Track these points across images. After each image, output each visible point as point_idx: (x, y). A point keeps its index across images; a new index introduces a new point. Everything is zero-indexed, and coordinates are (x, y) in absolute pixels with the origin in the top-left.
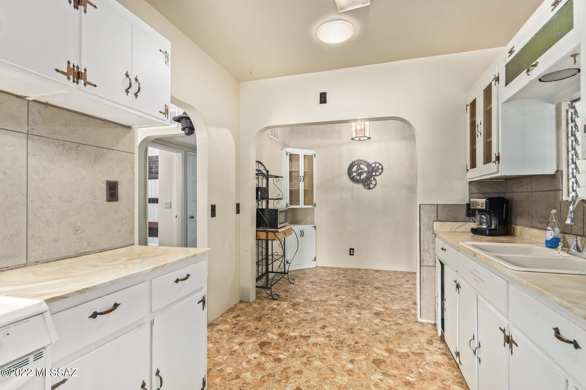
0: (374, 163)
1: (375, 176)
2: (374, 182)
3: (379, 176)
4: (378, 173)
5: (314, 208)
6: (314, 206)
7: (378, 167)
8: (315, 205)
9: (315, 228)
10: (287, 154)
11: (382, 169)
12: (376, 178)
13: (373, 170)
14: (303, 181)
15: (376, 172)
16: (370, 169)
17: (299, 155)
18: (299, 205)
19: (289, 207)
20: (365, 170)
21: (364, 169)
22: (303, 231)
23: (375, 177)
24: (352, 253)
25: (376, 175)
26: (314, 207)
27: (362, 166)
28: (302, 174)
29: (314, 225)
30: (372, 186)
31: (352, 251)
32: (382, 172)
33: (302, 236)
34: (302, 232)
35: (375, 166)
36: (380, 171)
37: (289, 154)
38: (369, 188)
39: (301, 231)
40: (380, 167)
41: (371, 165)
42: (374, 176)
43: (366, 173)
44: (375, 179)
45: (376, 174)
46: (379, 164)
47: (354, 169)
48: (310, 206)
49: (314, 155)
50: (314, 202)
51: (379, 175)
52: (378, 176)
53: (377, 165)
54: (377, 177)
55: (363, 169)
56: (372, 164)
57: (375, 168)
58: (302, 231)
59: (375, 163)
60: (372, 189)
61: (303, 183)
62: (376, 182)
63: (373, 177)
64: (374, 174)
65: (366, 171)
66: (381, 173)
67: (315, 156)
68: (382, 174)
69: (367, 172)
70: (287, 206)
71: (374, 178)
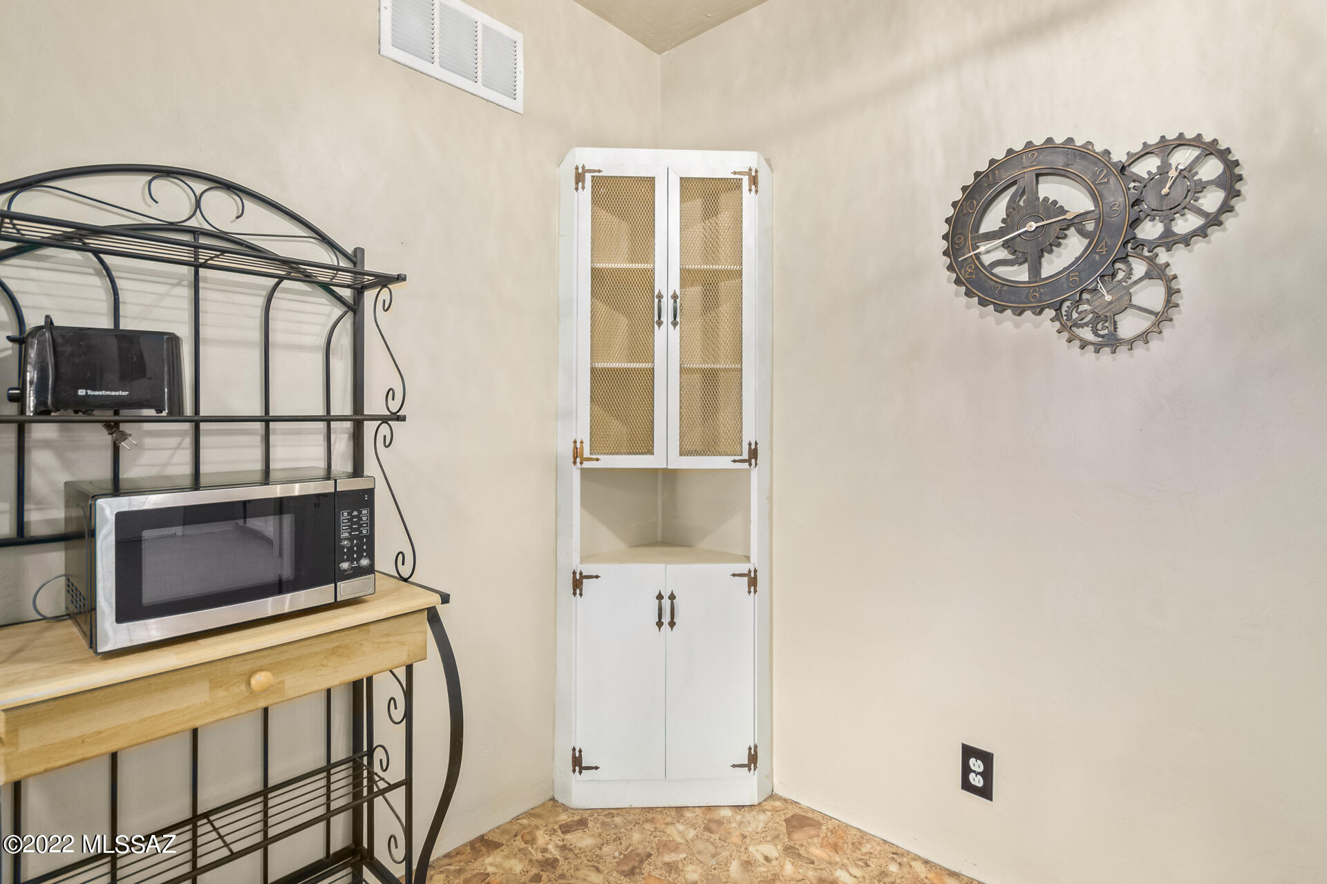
0: (1147, 152)
1: (1161, 251)
2: (1150, 295)
3: (1199, 245)
4: (1186, 224)
5: (748, 471)
6: (749, 461)
7: (1186, 173)
8: (754, 454)
9: (753, 583)
10: (579, 178)
11: (1231, 181)
12: (1178, 261)
13: (1137, 202)
14: (675, 324)
15: (1170, 211)
16: (1117, 198)
17: (651, 180)
18: (650, 452)
19: (587, 465)
20: (1069, 216)
21: (1062, 211)
22: (672, 597)
23: (1163, 256)
24: (977, 781)
25: (1169, 240)
26: (746, 465)
27: (1049, 189)
28: (667, 280)
29: (743, 568)
30: (1129, 325)
31: (976, 765)
32: (1226, 208)
33: (666, 626)
34: (666, 603)
35: (1164, 169)
36: (1211, 200)
37: (588, 176)
38: (1112, 342)
39: (660, 597)
40: (1211, 169)
41: (1123, 169)
42: (1154, 245)
43: (1082, 233)
44: (1157, 272)
45: (1168, 232)
46: (1196, 152)
47: (994, 218)
48: (722, 462)
49: (746, 180)
50: (749, 436)
51: (1202, 232)
52: (1186, 240)
53: (1182, 158)
54: (1180, 251)
55: (1054, 208)
56: (1136, 158)
57: (1162, 183)
58: (666, 595)
59: (1165, 147)
60: (1131, 343)
61: (675, 334)
62: (1171, 292)
63: (1141, 257)
64: (1150, 230)
65: (1077, 222)
66: (1214, 221)
67: (754, 181)
68: (1230, 221)
69: (1090, 226)
70: (575, 458)
71: (1151, 261)
